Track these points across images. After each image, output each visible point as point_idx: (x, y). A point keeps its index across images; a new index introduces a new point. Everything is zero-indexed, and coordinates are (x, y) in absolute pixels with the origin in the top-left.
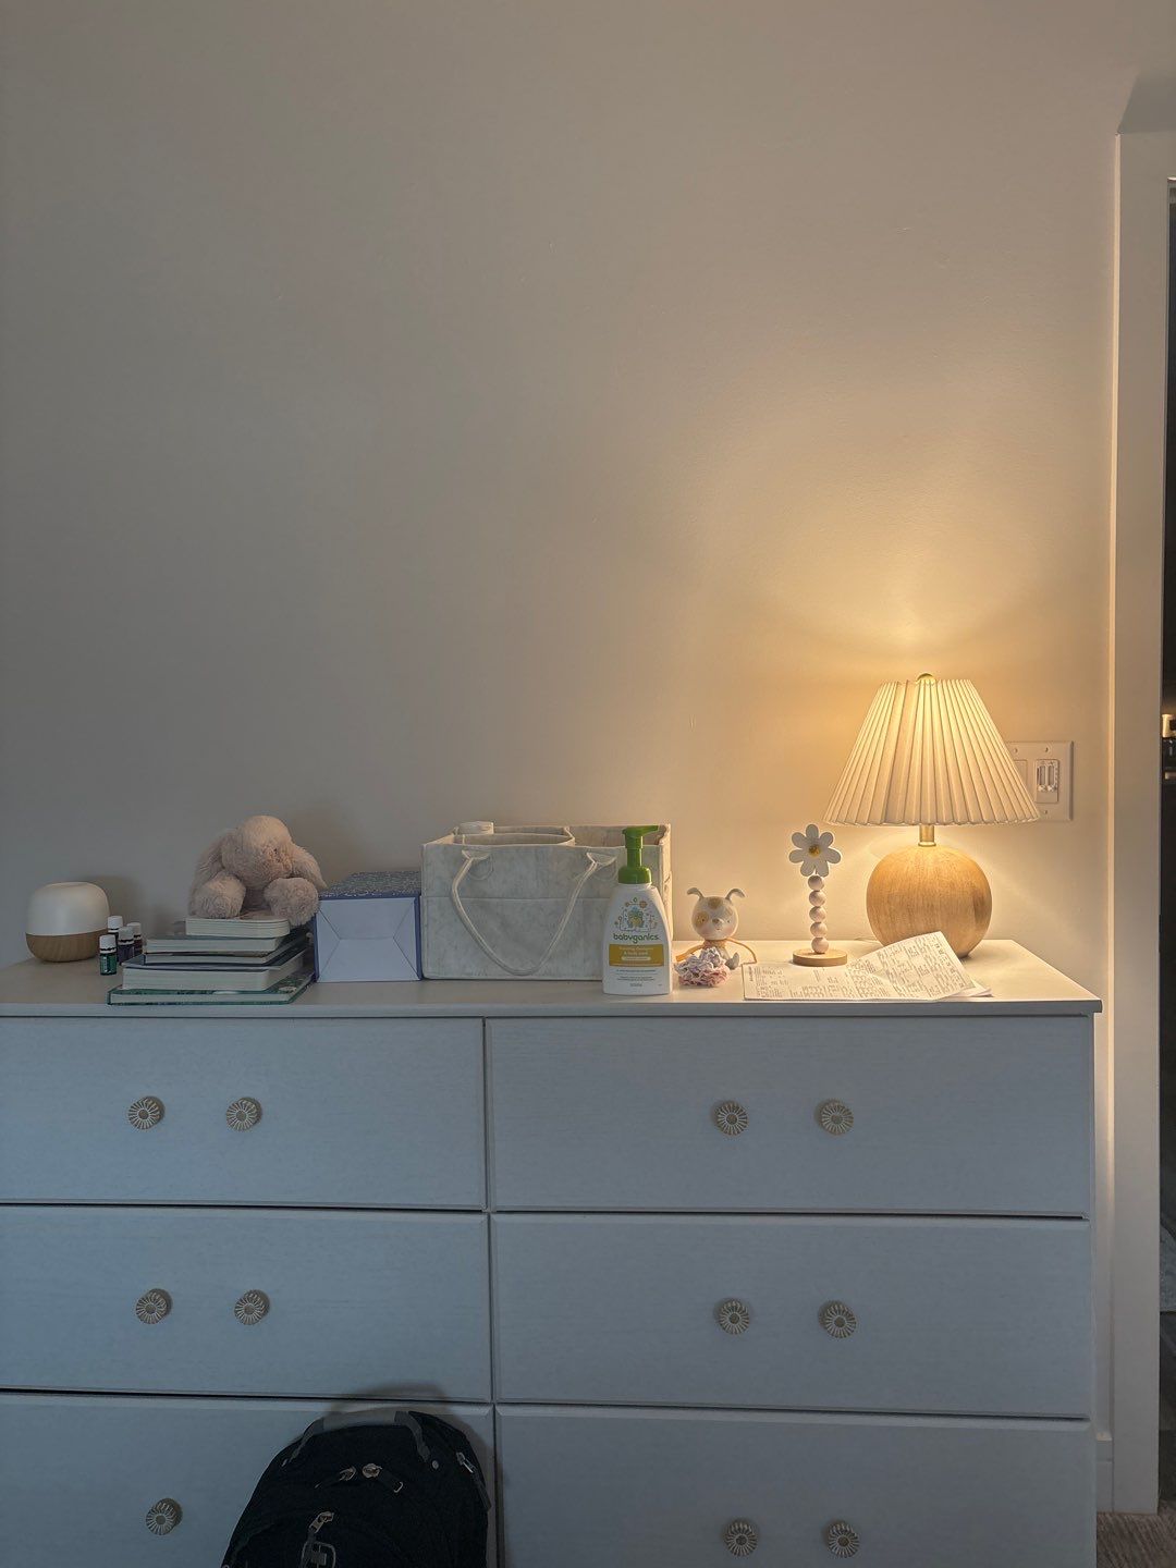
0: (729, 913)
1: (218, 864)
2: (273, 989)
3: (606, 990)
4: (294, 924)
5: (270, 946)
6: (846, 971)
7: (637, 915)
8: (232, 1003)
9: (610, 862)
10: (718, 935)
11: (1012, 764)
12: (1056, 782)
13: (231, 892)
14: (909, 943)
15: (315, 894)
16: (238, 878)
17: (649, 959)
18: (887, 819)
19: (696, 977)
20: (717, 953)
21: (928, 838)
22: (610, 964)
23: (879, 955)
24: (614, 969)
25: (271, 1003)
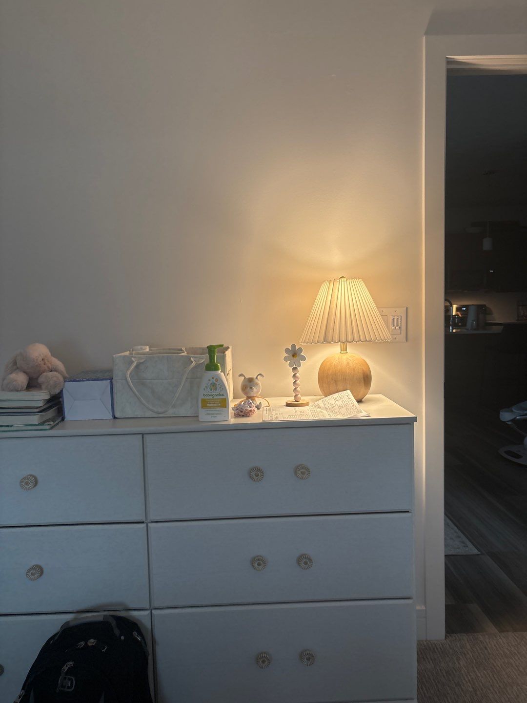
0: (257, 384)
1: (15, 366)
2: (42, 424)
3: (200, 420)
4: (52, 393)
5: (41, 404)
6: (309, 408)
7: (214, 385)
8: (22, 431)
9: (202, 362)
10: (252, 394)
11: (380, 317)
12: (400, 325)
13: (21, 379)
14: (336, 395)
15: (62, 379)
16: (24, 372)
17: (219, 405)
18: (325, 341)
19: (241, 412)
20: (251, 401)
21: (344, 350)
22: (202, 408)
23: (323, 401)
24: (204, 410)
25: (41, 430)
